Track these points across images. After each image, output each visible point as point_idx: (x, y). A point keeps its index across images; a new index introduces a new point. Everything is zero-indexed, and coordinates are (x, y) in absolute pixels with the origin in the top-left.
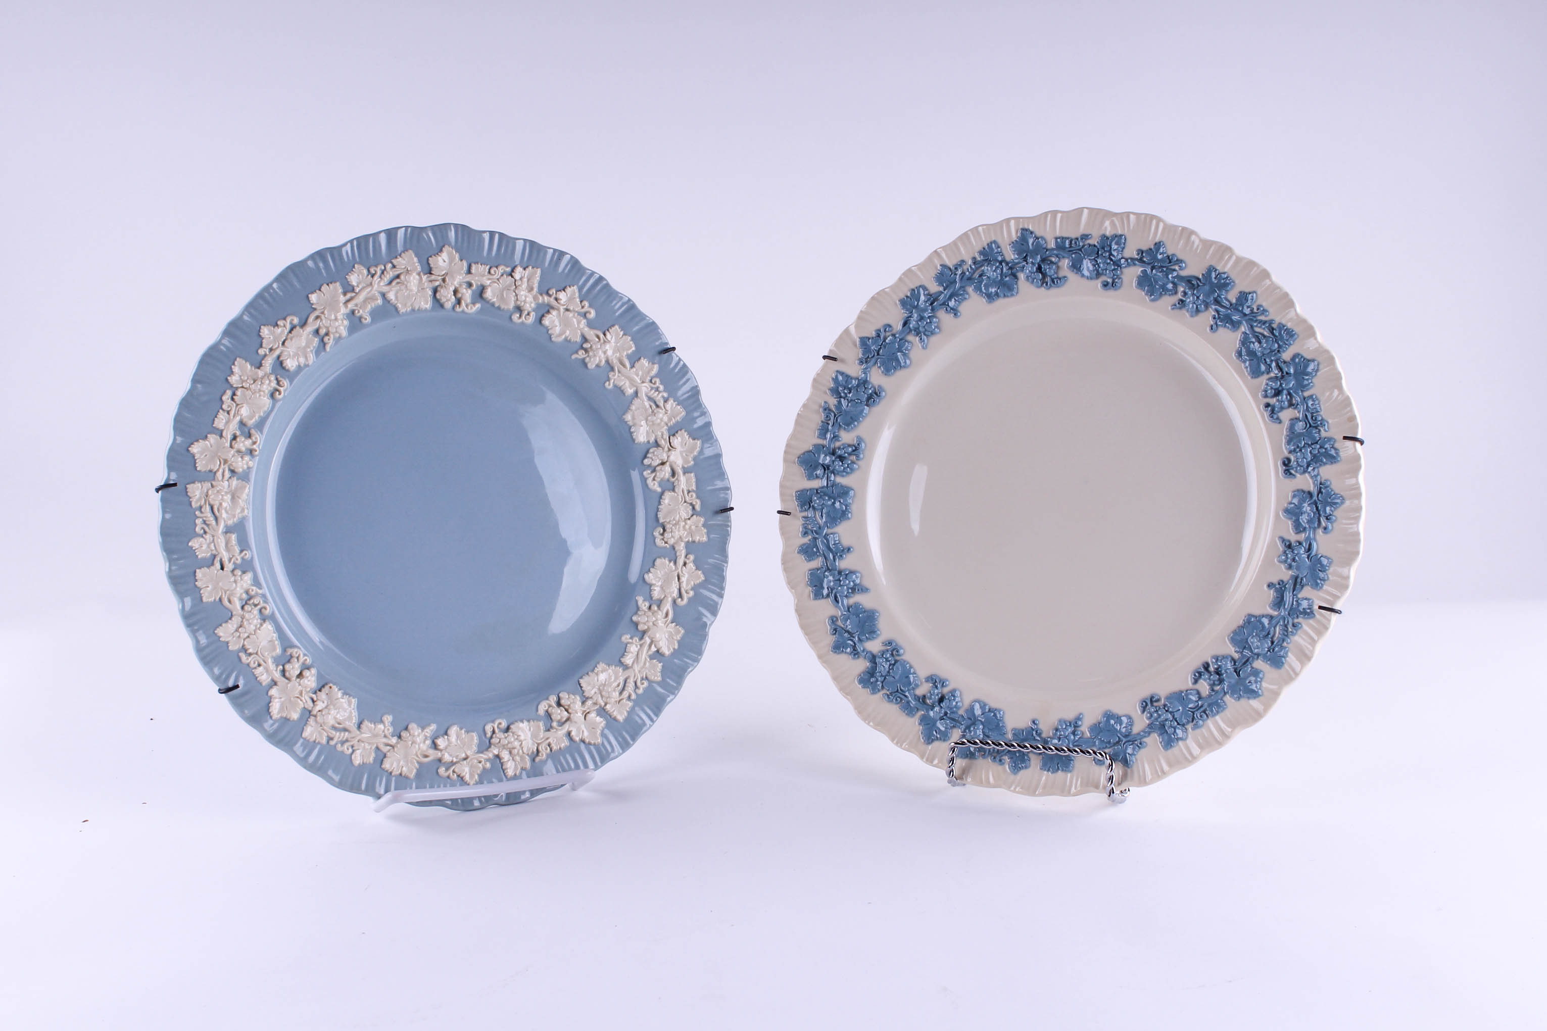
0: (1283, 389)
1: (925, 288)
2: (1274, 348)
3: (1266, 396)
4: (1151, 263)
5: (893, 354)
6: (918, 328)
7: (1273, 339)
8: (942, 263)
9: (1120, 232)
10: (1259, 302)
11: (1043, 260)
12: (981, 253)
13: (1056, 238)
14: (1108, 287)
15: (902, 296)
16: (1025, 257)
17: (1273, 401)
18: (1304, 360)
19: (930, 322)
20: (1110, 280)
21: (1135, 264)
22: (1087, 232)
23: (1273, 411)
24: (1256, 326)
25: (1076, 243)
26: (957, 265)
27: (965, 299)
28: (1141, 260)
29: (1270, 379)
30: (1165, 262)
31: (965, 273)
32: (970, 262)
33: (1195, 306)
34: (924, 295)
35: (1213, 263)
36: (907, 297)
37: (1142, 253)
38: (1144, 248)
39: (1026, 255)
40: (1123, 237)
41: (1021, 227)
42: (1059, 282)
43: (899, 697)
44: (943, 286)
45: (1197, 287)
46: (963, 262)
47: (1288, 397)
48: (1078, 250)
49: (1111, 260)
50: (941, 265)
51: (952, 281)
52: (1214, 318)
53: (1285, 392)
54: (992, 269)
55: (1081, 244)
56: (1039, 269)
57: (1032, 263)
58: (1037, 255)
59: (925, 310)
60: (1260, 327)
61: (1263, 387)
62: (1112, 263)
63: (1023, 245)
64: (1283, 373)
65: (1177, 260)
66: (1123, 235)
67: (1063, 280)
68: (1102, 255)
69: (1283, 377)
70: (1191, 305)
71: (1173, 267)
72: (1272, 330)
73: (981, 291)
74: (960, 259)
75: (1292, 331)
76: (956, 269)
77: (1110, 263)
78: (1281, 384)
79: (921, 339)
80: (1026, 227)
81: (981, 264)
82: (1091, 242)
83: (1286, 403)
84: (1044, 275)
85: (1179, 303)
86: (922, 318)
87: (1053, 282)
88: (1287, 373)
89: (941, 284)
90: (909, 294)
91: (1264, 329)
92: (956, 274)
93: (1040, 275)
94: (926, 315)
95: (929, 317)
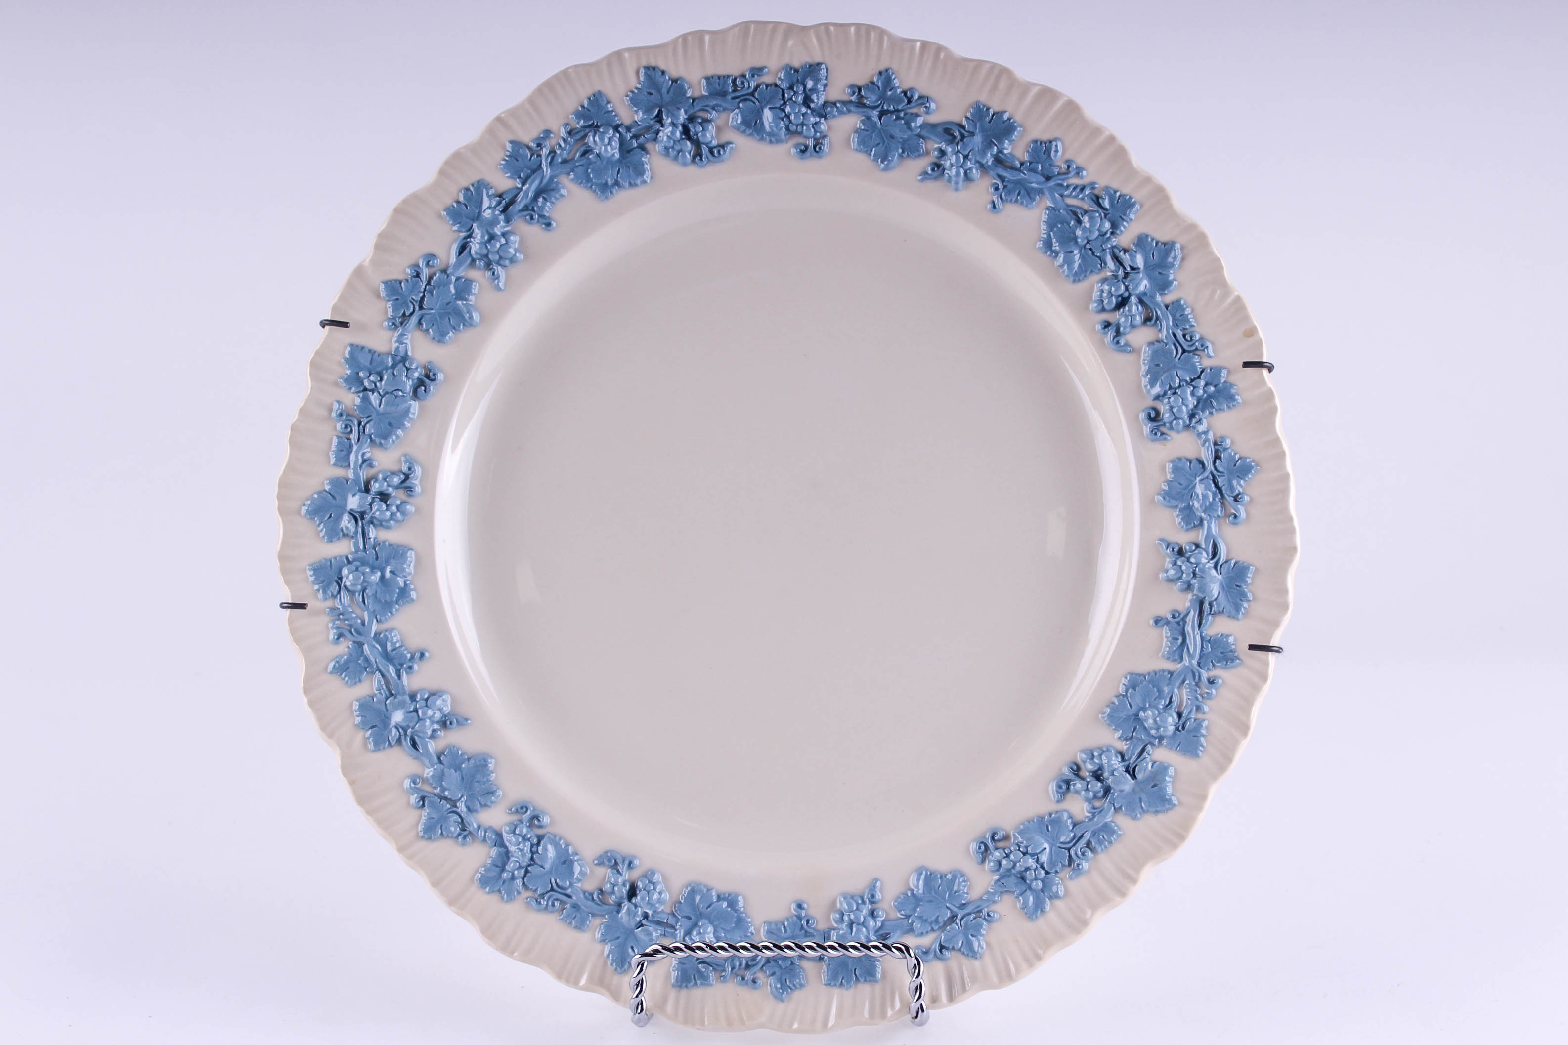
0: (1130, 295)
1: (488, 186)
2: (1105, 230)
3: (1103, 310)
4: (878, 106)
5: (448, 304)
6: (487, 256)
7: (1100, 215)
8: (512, 138)
9: (818, 59)
10: (1068, 156)
11: (691, 119)
12: (579, 115)
13: (707, 78)
14: (808, 154)
15: (449, 201)
16: (657, 116)
17: (1114, 317)
18: (1157, 243)
19: (507, 243)
20: (811, 143)
21: (849, 111)
22: (758, 64)
23: (1118, 333)
24: (1069, 196)
25: (743, 83)
26: (539, 138)
27: (562, 196)
28: (860, 104)
29: (1104, 280)
30: (901, 101)
31: (555, 152)
32: (563, 133)
33: (962, 171)
34: (489, 196)
35: (983, 98)
36: (458, 202)
37: (860, 90)
38: (861, 82)
39: (660, 112)
40: (823, 66)
41: (644, 63)
42: (722, 153)
43: (557, 900)
44: (519, 177)
45: (962, 140)
46: (547, 133)
47: (1140, 307)
48: (748, 94)
49: (808, 107)
50: (511, 142)
51: (535, 167)
52: (997, 189)
53: (1133, 300)
54: (602, 140)
55: (753, 85)
56: (686, 131)
57: (674, 125)
58: (679, 109)
59: (494, 222)
60: (1076, 197)
61: (1096, 295)
62: (809, 111)
63: (650, 94)
64: (1124, 268)
65: (920, 97)
66: (821, 64)
67: (728, 149)
68: (791, 99)
69: (1126, 275)
70: (954, 171)
71: (914, 110)
72: (1097, 200)
73: (589, 180)
74: (543, 128)
75: (1131, 198)
76: (539, 145)
77: (806, 113)
78: (1127, 288)
79: (494, 274)
80: (653, 64)
81: (582, 134)
82: (768, 79)
83: (1138, 318)
84: (697, 144)
85: (933, 170)
86: (492, 237)
87: (712, 153)
88: (1132, 268)
89: (516, 174)
90: (461, 199)
91: (1082, 199)
92: (539, 156)
93: (688, 143)
94: (498, 231)
95: (504, 235)
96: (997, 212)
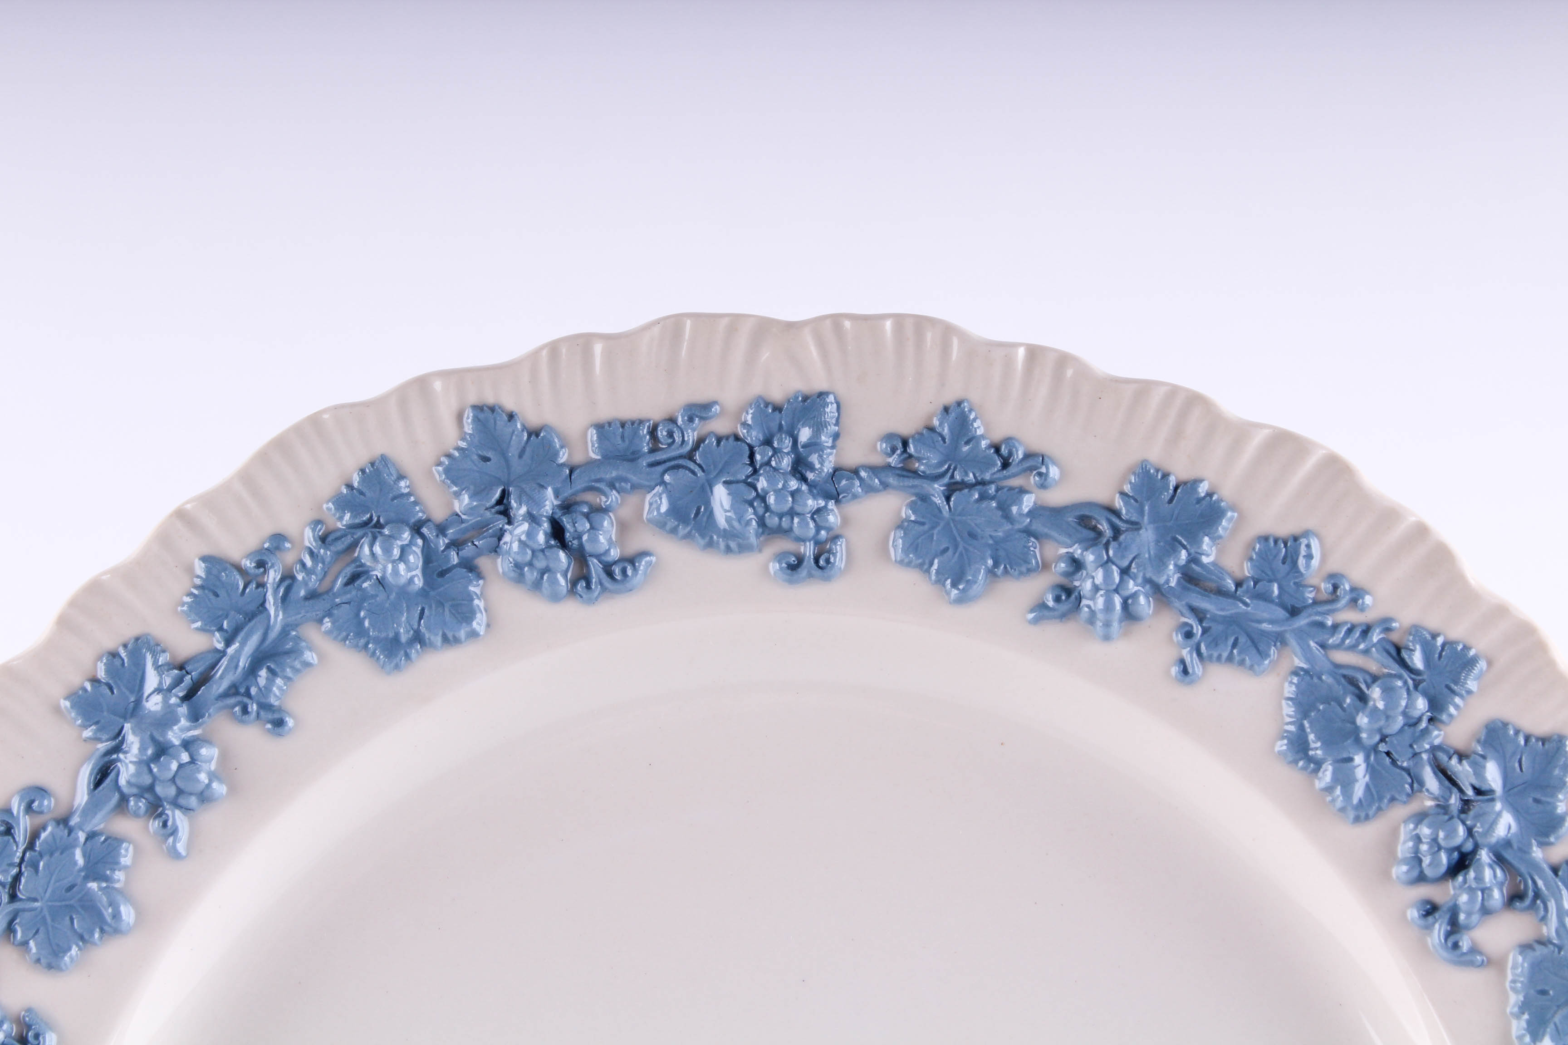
0: (1477, 847)
1: (155, 647)
2: (1416, 714)
3: (1421, 878)
4: (942, 475)
5: (70, 888)
6: (151, 789)
7: (1405, 683)
8: (206, 551)
9: (819, 384)
10: (1333, 566)
11: (567, 507)
12: (342, 503)
13: (600, 427)
14: (803, 572)
15: (76, 679)
16: (500, 502)
17: (1443, 893)
18: (1527, 739)
19: (193, 761)
20: (808, 550)
21: (885, 486)
22: (700, 396)
23: (1454, 927)
24: (1338, 647)
25: (670, 434)
26: (261, 551)
27: (307, 665)
28: (907, 471)
29: (1420, 817)
30: (990, 464)
31: (293, 578)
32: (309, 538)
33: (1117, 600)
34: (157, 667)
35: (1155, 455)
36: (95, 681)
37: (905, 444)
38: (907, 426)
39: (504, 494)
40: (831, 398)
41: (473, 398)
42: (629, 572)
44: (220, 629)
45: (1115, 538)
46: (278, 540)
47: (1499, 872)
48: (681, 457)
49: (804, 479)
50: (204, 559)
51: (252, 607)
52: (1189, 635)
53: (1484, 856)
54: (387, 551)
55: (691, 437)
56: (557, 532)
57: (532, 518)
58: (543, 487)
59: (167, 720)
60: (1353, 648)
61: (1404, 848)
62: (804, 487)
63: (486, 459)
64: (1461, 791)
65: (1028, 456)
66: (827, 394)
67: (642, 565)
68: (768, 463)
69: (1466, 804)
70: (1100, 601)
71: (1016, 482)
72: (1397, 653)
73: (361, 632)
74: (269, 529)
75: (1466, 648)
76: (261, 564)
77: (798, 490)
78: (1470, 831)
79: (165, 825)
80: (490, 400)
81: (348, 540)
82: (720, 426)
83: (1496, 894)
84: (580, 557)
85: (1057, 599)
86: (162, 750)
87: (610, 574)
88: (1478, 792)
89: (213, 623)
90: (101, 674)
91: (1366, 652)
92: (261, 585)
93: (562, 555)
94: (174, 736)
95: (187, 745)
96: (1191, 683)
